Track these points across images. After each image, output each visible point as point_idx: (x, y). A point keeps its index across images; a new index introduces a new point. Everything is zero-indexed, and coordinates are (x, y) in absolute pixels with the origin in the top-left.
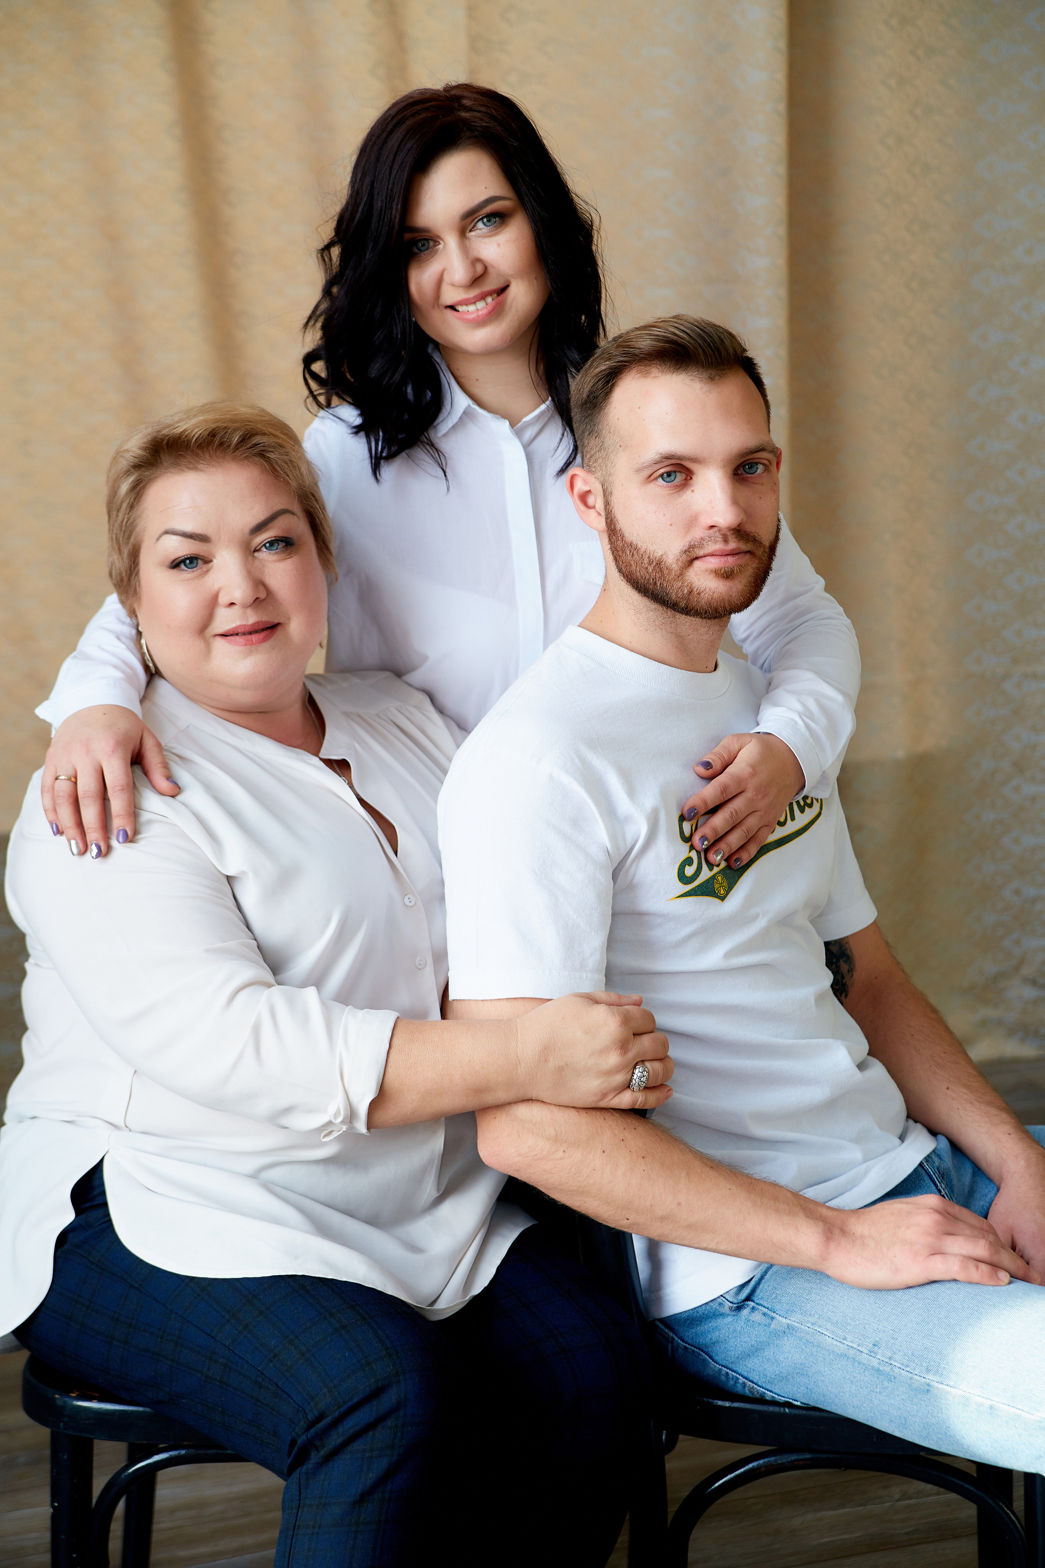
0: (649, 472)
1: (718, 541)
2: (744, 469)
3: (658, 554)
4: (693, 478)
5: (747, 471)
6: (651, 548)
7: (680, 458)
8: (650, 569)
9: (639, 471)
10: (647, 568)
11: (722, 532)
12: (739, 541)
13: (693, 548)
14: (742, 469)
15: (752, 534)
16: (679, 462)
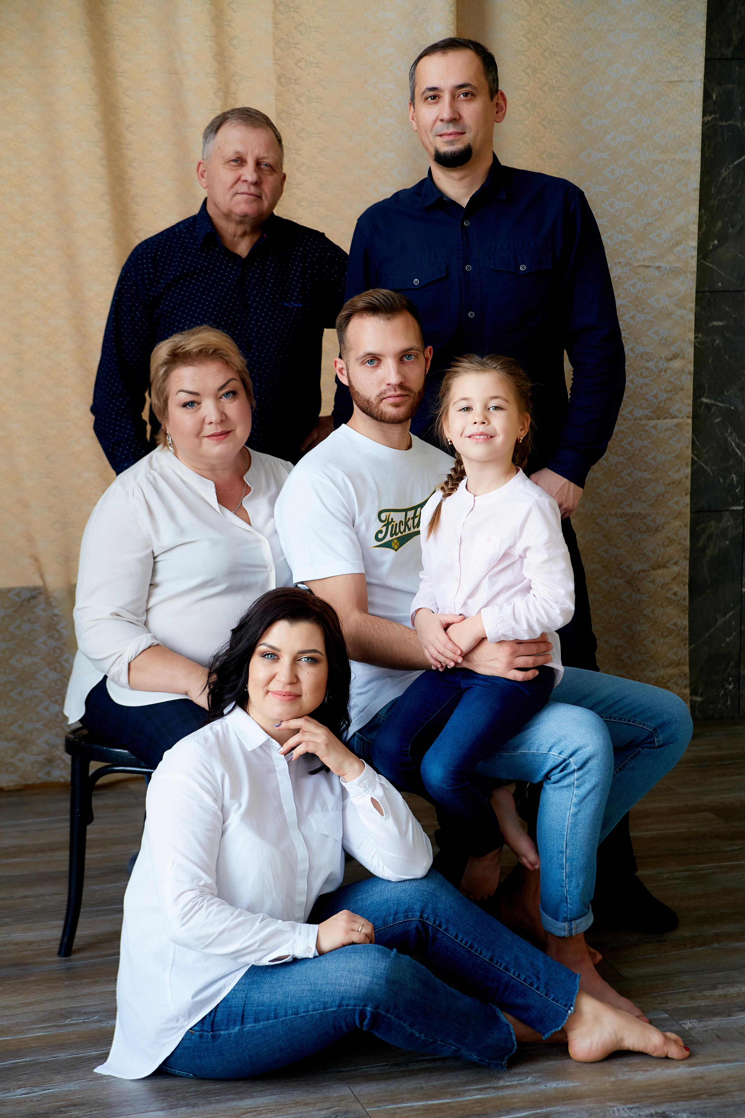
0: (362, 360)
3: (367, 397)
4: (382, 362)
5: (407, 358)
6: (365, 394)
7: (374, 354)
9: (357, 360)
10: (363, 403)
11: (394, 387)
12: (402, 390)
13: (382, 394)
14: (405, 358)
15: (408, 387)
16: (374, 356)
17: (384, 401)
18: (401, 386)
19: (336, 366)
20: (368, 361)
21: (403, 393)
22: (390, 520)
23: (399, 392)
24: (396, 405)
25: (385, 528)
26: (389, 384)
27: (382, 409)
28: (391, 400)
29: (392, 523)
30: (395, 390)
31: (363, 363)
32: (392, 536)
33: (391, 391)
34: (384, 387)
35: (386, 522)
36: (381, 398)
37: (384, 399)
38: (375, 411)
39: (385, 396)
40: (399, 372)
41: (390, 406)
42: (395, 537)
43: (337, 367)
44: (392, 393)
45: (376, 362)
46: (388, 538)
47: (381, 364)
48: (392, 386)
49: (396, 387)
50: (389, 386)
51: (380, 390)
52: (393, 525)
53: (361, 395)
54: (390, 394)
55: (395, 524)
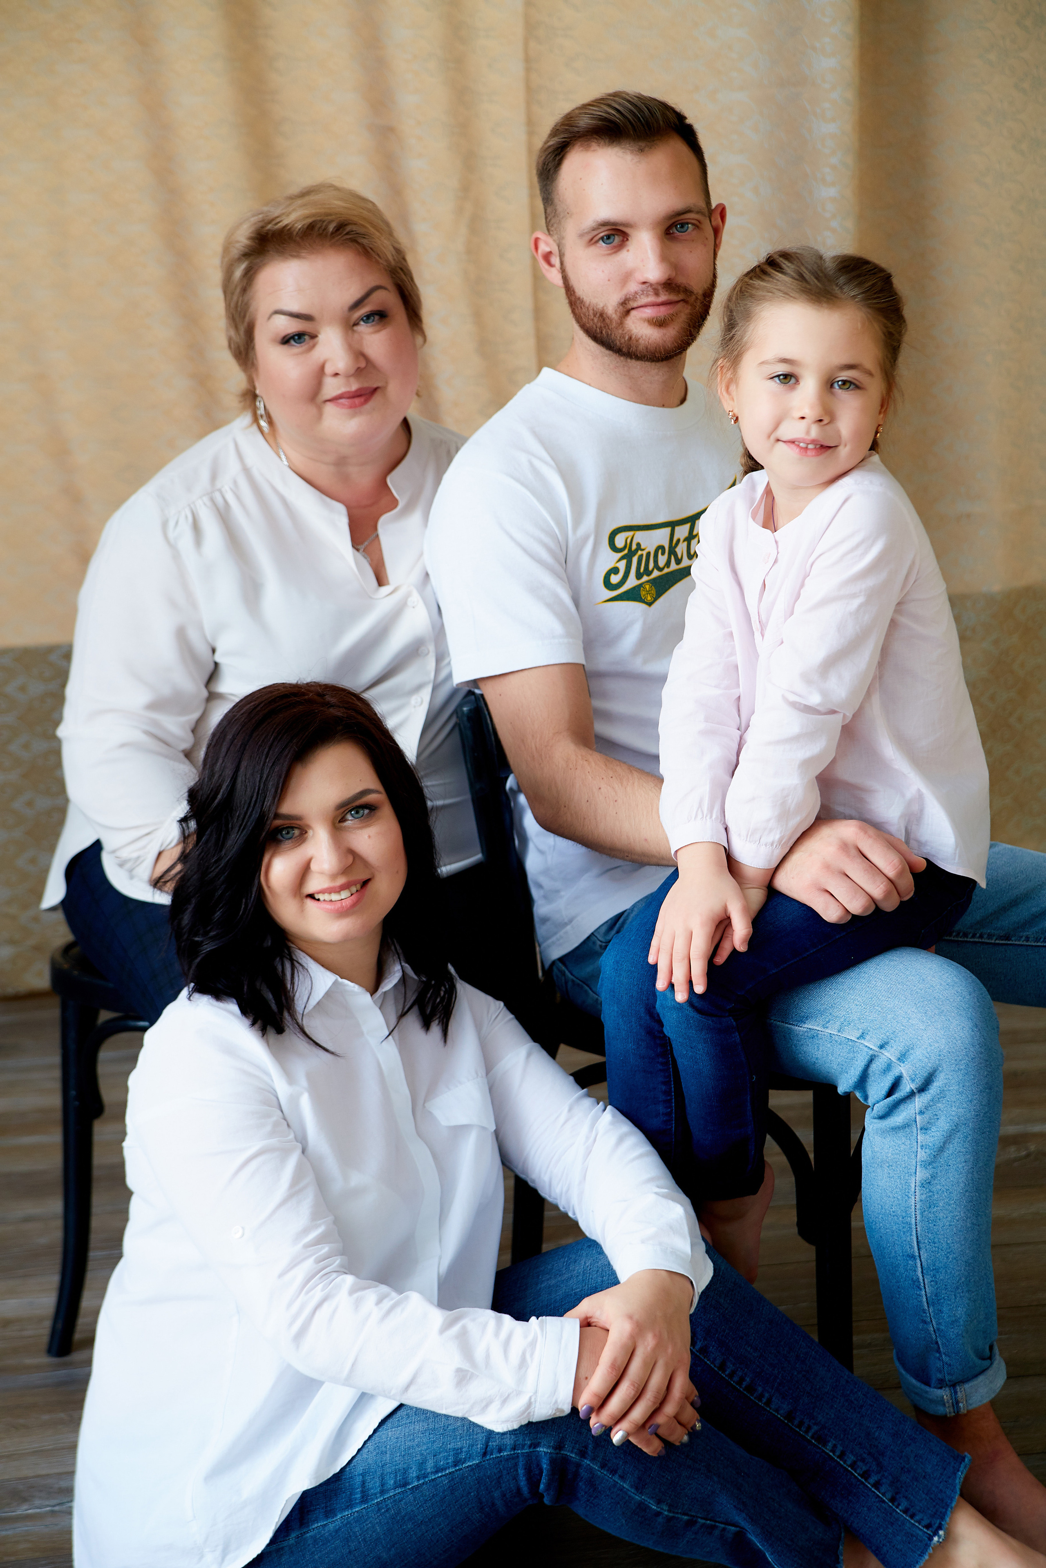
0: (590, 237)
1: (650, 295)
2: (676, 228)
3: (601, 306)
4: (629, 239)
5: (679, 229)
6: (594, 301)
7: (614, 224)
8: (596, 320)
9: (581, 236)
10: (593, 320)
11: (654, 287)
12: (670, 294)
13: (629, 301)
14: (674, 229)
15: (683, 286)
16: (614, 227)
17: (633, 313)
18: (669, 285)
19: (536, 248)
20: (602, 238)
21: (673, 297)
22: (634, 547)
23: (663, 297)
24: (660, 323)
25: (624, 562)
26: (644, 283)
27: (630, 331)
28: (649, 312)
29: (640, 553)
30: (657, 294)
31: (592, 242)
32: (639, 576)
33: (648, 296)
34: (633, 287)
35: (626, 551)
36: (626, 308)
37: (633, 309)
38: (617, 336)
39: (635, 305)
40: (664, 258)
41: (646, 324)
42: (645, 578)
43: (540, 251)
44: (651, 299)
45: (617, 240)
46: (632, 582)
47: (628, 243)
48: (651, 285)
49: (659, 288)
50: (644, 286)
51: (625, 292)
52: (641, 556)
53: (587, 304)
54: (644, 300)
55: (644, 553)
